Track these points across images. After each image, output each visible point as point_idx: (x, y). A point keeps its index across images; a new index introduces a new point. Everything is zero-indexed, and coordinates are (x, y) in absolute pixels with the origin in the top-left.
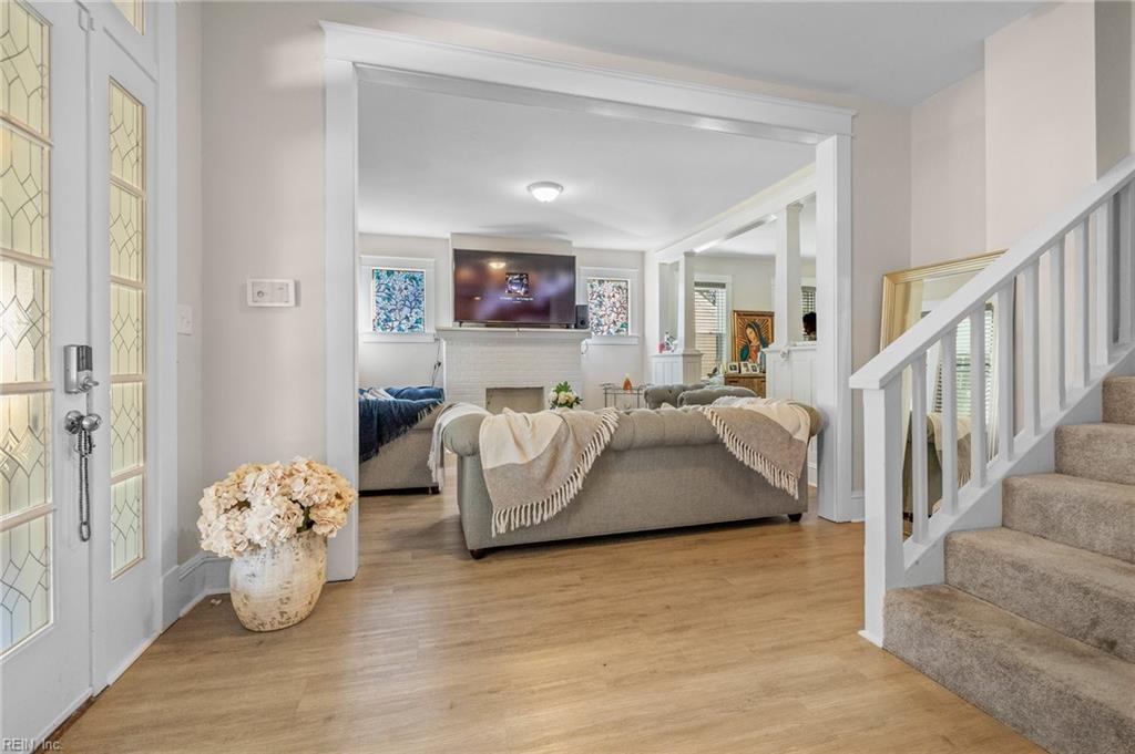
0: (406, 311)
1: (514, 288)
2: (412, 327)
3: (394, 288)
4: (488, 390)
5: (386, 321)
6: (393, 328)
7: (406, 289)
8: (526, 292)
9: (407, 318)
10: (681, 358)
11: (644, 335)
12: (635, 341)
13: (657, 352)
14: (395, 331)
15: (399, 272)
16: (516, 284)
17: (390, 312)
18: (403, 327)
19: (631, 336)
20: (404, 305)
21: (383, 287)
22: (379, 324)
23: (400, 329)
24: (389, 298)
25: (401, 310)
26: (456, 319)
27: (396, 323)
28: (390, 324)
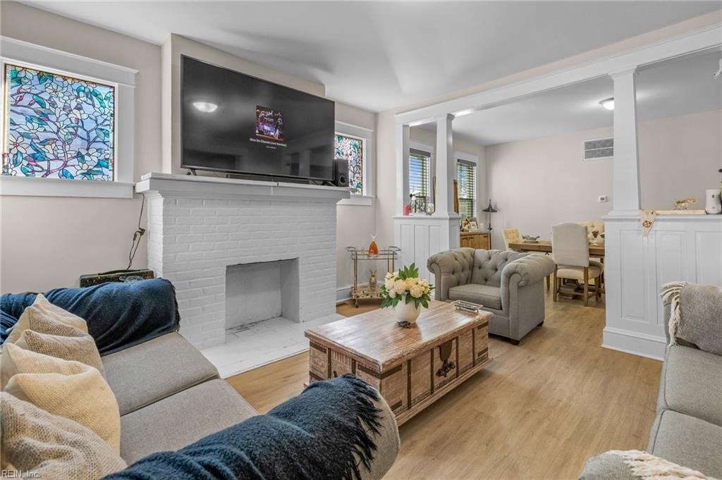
0: (77, 144)
1: (266, 128)
2: (89, 173)
3: (53, 104)
4: (228, 267)
5: (34, 158)
6: (48, 172)
7: (79, 108)
8: (280, 136)
9: (79, 156)
10: (448, 221)
11: (376, 197)
12: (369, 202)
13: (400, 213)
14: (54, 176)
15: (65, 78)
16: (269, 123)
17: (43, 143)
18: (72, 171)
19: (365, 197)
20: (75, 134)
21: (27, 99)
22: (16, 163)
23: (64, 174)
24: (43, 119)
25: (68, 142)
26: (184, 163)
27: (56, 165)
28: (44, 164)
